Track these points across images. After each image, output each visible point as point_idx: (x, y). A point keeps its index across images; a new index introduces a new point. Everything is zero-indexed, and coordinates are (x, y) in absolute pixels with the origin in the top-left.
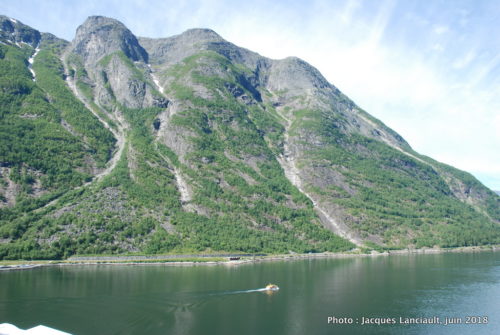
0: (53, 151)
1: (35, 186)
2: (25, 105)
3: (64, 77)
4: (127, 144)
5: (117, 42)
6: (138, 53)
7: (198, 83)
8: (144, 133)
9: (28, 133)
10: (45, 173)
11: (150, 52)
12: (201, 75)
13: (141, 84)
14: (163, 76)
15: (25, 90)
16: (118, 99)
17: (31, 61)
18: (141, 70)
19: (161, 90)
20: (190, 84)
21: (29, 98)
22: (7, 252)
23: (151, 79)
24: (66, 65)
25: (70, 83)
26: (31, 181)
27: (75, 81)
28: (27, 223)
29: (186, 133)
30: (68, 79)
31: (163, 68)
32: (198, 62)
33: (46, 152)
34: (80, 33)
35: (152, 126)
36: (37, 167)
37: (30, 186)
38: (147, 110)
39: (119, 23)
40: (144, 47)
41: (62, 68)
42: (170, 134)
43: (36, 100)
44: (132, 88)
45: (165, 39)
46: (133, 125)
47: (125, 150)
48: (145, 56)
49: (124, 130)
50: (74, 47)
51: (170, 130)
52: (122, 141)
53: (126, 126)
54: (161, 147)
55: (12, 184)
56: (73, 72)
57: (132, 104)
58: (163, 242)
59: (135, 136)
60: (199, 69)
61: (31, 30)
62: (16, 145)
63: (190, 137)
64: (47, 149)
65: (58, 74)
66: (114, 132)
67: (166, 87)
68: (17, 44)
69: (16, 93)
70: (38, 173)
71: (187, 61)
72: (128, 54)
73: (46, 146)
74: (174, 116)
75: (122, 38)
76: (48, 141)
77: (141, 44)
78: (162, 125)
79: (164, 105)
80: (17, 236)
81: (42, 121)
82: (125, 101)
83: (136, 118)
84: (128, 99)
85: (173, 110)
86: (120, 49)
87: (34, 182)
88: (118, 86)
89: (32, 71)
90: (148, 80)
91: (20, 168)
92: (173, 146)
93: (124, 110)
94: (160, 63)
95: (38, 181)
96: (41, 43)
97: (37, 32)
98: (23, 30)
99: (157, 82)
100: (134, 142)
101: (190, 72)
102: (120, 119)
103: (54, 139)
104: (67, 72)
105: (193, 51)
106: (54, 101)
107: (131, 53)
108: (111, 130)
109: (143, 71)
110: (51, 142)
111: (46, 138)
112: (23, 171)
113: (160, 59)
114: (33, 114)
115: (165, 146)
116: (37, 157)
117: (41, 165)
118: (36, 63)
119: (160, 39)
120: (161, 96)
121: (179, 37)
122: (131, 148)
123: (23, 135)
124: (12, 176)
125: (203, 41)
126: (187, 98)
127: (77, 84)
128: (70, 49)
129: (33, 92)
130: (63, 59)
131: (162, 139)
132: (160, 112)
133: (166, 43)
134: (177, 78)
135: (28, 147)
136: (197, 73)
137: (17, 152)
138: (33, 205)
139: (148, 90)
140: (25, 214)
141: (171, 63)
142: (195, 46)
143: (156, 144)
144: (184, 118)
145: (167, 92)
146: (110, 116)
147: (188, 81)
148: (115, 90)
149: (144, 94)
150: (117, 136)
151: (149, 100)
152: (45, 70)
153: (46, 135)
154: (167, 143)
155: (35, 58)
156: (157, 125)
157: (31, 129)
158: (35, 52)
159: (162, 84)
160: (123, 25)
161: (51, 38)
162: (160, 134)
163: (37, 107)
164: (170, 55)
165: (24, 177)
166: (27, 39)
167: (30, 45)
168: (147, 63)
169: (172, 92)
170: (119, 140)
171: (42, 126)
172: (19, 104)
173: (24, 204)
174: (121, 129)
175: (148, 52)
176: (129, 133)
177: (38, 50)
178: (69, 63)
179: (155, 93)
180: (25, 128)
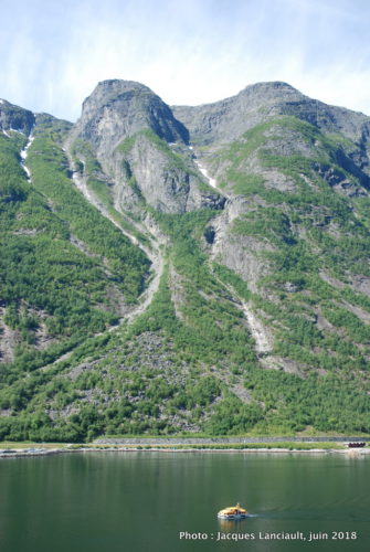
0: (61, 281)
1: (39, 333)
2: (20, 217)
3: (70, 174)
4: (166, 267)
5: (142, 115)
6: (174, 131)
7: (270, 168)
8: (191, 249)
9: (27, 257)
10: (51, 314)
11: (191, 128)
12: (273, 154)
13: (182, 176)
14: (214, 161)
15: (19, 196)
16: (148, 201)
17: (24, 155)
18: (179, 155)
19: (213, 183)
20: (257, 170)
21: (25, 206)
22: (9, 429)
23: (195, 167)
24: (70, 157)
25: (78, 182)
26: (33, 326)
27: (85, 179)
28: (32, 387)
29: (258, 246)
30: (75, 176)
31: (212, 150)
32: (267, 134)
33: (53, 283)
34: (87, 108)
35: (203, 238)
36: (40, 306)
37: (32, 332)
38: (194, 215)
39: (143, 86)
40: (181, 120)
41: (66, 161)
42: (232, 250)
43: (35, 208)
44: (169, 182)
45: (212, 106)
46: (174, 237)
47: (164, 276)
48: (184, 135)
49: (161, 246)
50: (80, 129)
51: (232, 242)
52: (158, 264)
53: (164, 241)
54: (218, 269)
55: (8, 330)
56: (81, 166)
57: (171, 207)
58: (236, 416)
59: (180, 255)
60: (271, 145)
61: (21, 111)
62: (12, 275)
63: (263, 252)
64: (52, 278)
65: (61, 170)
66: (146, 250)
67: (218, 179)
68: (5, 133)
69: (8, 201)
70: (42, 314)
71: (249, 135)
72: (158, 131)
73: (51, 274)
74: (237, 220)
75: (149, 110)
76: (54, 267)
77: (176, 116)
78: (218, 236)
79: (219, 204)
80: (20, 406)
81: (45, 238)
82: (160, 204)
83: (177, 227)
84: (164, 199)
85: (233, 212)
86: (146, 126)
87: (38, 327)
88: (148, 181)
89: (26, 169)
90: (191, 169)
91: (17, 307)
92: (238, 267)
93: (159, 217)
94: (207, 142)
95: (43, 325)
96: (36, 128)
97: (29, 114)
98: (12, 112)
99: (204, 172)
100: (180, 263)
101: (256, 152)
102: (153, 231)
103: (62, 263)
104: (73, 166)
105: (258, 119)
106: (58, 209)
107: (164, 130)
108: (141, 247)
109: (183, 157)
110: (58, 268)
111: (51, 263)
112: (22, 311)
113: (206, 137)
114: (31, 228)
115: (225, 268)
116: (41, 291)
117: (47, 302)
118: (30, 158)
119: (205, 106)
120: (212, 190)
121: (233, 100)
122: (173, 273)
123: (19, 260)
124: (7, 319)
125: (273, 102)
126: (255, 193)
127: (88, 183)
128: (75, 133)
129: (30, 197)
130: (66, 148)
131: (220, 257)
132: (213, 216)
133: (214, 110)
134: (236, 163)
135: (27, 276)
136: (266, 152)
137: (13, 284)
138: (39, 361)
139: (193, 184)
140: (28, 375)
141: (223, 142)
142: (261, 111)
143: (211, 266)
144: (253, 222)
145: (222, 185)
146: (139, 227)
147: (253, 166)
148: (143, 187)
149: (188, 190)
150: (151, 256)
151: (196, 198)
152: (44, 166)
153: (51, 258)
154: (228, 263)
155: (29, 150)
156: (211, 237)
157: (30, 250)
158: (27, 141)
159: (213, 175)
160: (148, 89)
161: (49, 120)
162: (215, 249)
163: (36, 219)
164: (221, 130)
165: (23, 320)
166: (17, 124)
167: (21, 133)
168: (187, 144)
169: (230, 185)
170: (155, 262)
171: (45, 245)
172: (12, 216)
173: (26, 360)
174: (155, 245)
175: (187, 127)
176: (168, 250)
177: (31, 139)
178: (74, 153)
179: (204, 188)
180: (21, 249)
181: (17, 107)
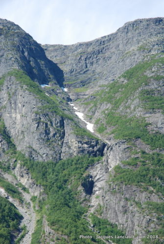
4: (39, 222)
5: (11, 55)
6: (47, 72)
7: (153, 110)
8: (68, 201)
11: (65, 68)
12: (156, 95)
13: (56, 120)
14: (92, 104)
16: (19, 149)
18: (53, 97)
19: (90, 127)
20: (139, 113)
23: (71, 111)
29: (143, 197)
31: (89, 91)
32: (149, 74)
35: (80, 188)
38: (69, 163)
39: (13, 24)
40: (55, 60)
42: (114, 201)
44: (42, 127)
45: (88, 44)
46: (47, 189)
47: (37, 233)
48: (59, 76)
49: (34, 199)
51: (113, 193)
52: (30, 218)
53: (36, 192)
54: (98, 223)
57: (44, 154)
59: (55, 208)
60: (153, 86)
63: (149, 204)
66: (16, 204)
67: (97, 123)
71: (129, 75)
72: (30, 72)
74: (117, 168)
75: (19, 49)
77: (49, 56)
78: (98, 185)
79: (97, 151)
82: (32, 151)
83: (51, 177)
84: (36, 146)
85: (113, 159)
86: (16, 67)
88: (18, 126)
90: (66, 112)
92: (121, 221)
93: (30, 165)
94: (83, 84)
99: (80, 115)
100: (53, 218)
101: (137, 94)
102: (25, 181)
105: (139, 58)
107: (35, 71)
108: (11, 200)
109: (57, 99)
113: (82, 77)
115: (106, 222)
119: (81, 45)
120: (90, 135)
121: (111, 38)
122: (47, 229)
125: (154, 39)
126: (138, 138)
131: (100, 210)
132: (91, 164)
133: (90, 49)
134: (116, 105)
136: (148, 93)
139: (68, 129)
141: (102, 82)
142: (142, 49)
143: (90, 220)
144: (137, 170)
145: (100, 130)
146: (8, 177)
147: (135, 108)
148: (13, 133)
149: (63, 136)
150: (21, 210)
151: (72, 143)
154: (110, 217)
156: (89, 187)
159: (90, 119)
160: (18, 27)
162: (94, 201)
164: (98, 70)
168: (62, 86)
169: (109, 130)
170: (26, 217)
174: (27, 197)
175: (61, 67)
176: (41, 204)
179: (81, 132)
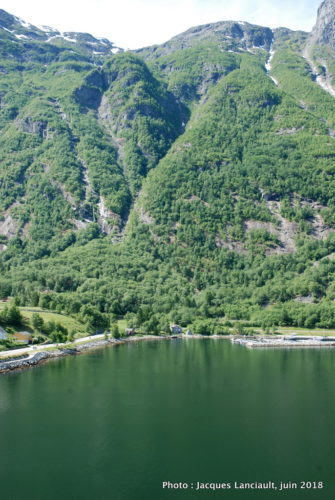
0: (329, 173)
1: (316, 224)
2: (278, 119)
3: (314, 78)
9: (292, 153)
10: (325, 204)
15: (273, 100)
17: (268, 67)
21: (280, 109)
24: (311, 63)
25: (323, 85)
26: (308, 217)
27: (329, 80)
28: (325, 274)
30: (318, 79)
33: (321, 175)
36: (313, 197)
37: (308, 223)
41: (308, 67)
43: (290, 109)
50: (319, 36)
55: (285, 223)
56: (324, 69)
61: (261, 29)
62: (281, 171)
64: (320, 171)
65: (305, 75)
68: (249, 50)
69: (264, 106)
70: (315, 205)
73: (319, 167)
76: (320, 160)
80: (320, 293)
81: (305, 135)
87: (313, 218)
89: (273, 79)
91: (290, 200)
95: (318, 216)
96: (275, 42)
97: (268, 30)
98: (253, 31)
103: (327, 156)
104: (315, 70)
106: (312, 108)
110: (325, 161)
111: (317, 157)
112: (296, 203)
114: (290, 127)
116: (311, 183)
117: (318, 194)
118: (275, 68)
123: (286, 157)
124: (283, 211)
127: (332, 84)
128: (312, 41)
129: (284, 101)
130: (306, 54)
135: (296, 170)
137: (283, 178)
138: (323, 250)
140: (316, 264)
152: (289, 73)
153: (316, 152)
155: (271, 63)
157: (294, 147)
158: (269, 55)
161: (286, 33)
163: (293, 118)
165: (299, 213)
166: (259, 42)
167: (262, 48)
171: (306, 142)
172: (270, 119)
173: (310, 249)
177: (272, 52)
178: (315, 58)
180: (286, 147)
181: (256, 26)
